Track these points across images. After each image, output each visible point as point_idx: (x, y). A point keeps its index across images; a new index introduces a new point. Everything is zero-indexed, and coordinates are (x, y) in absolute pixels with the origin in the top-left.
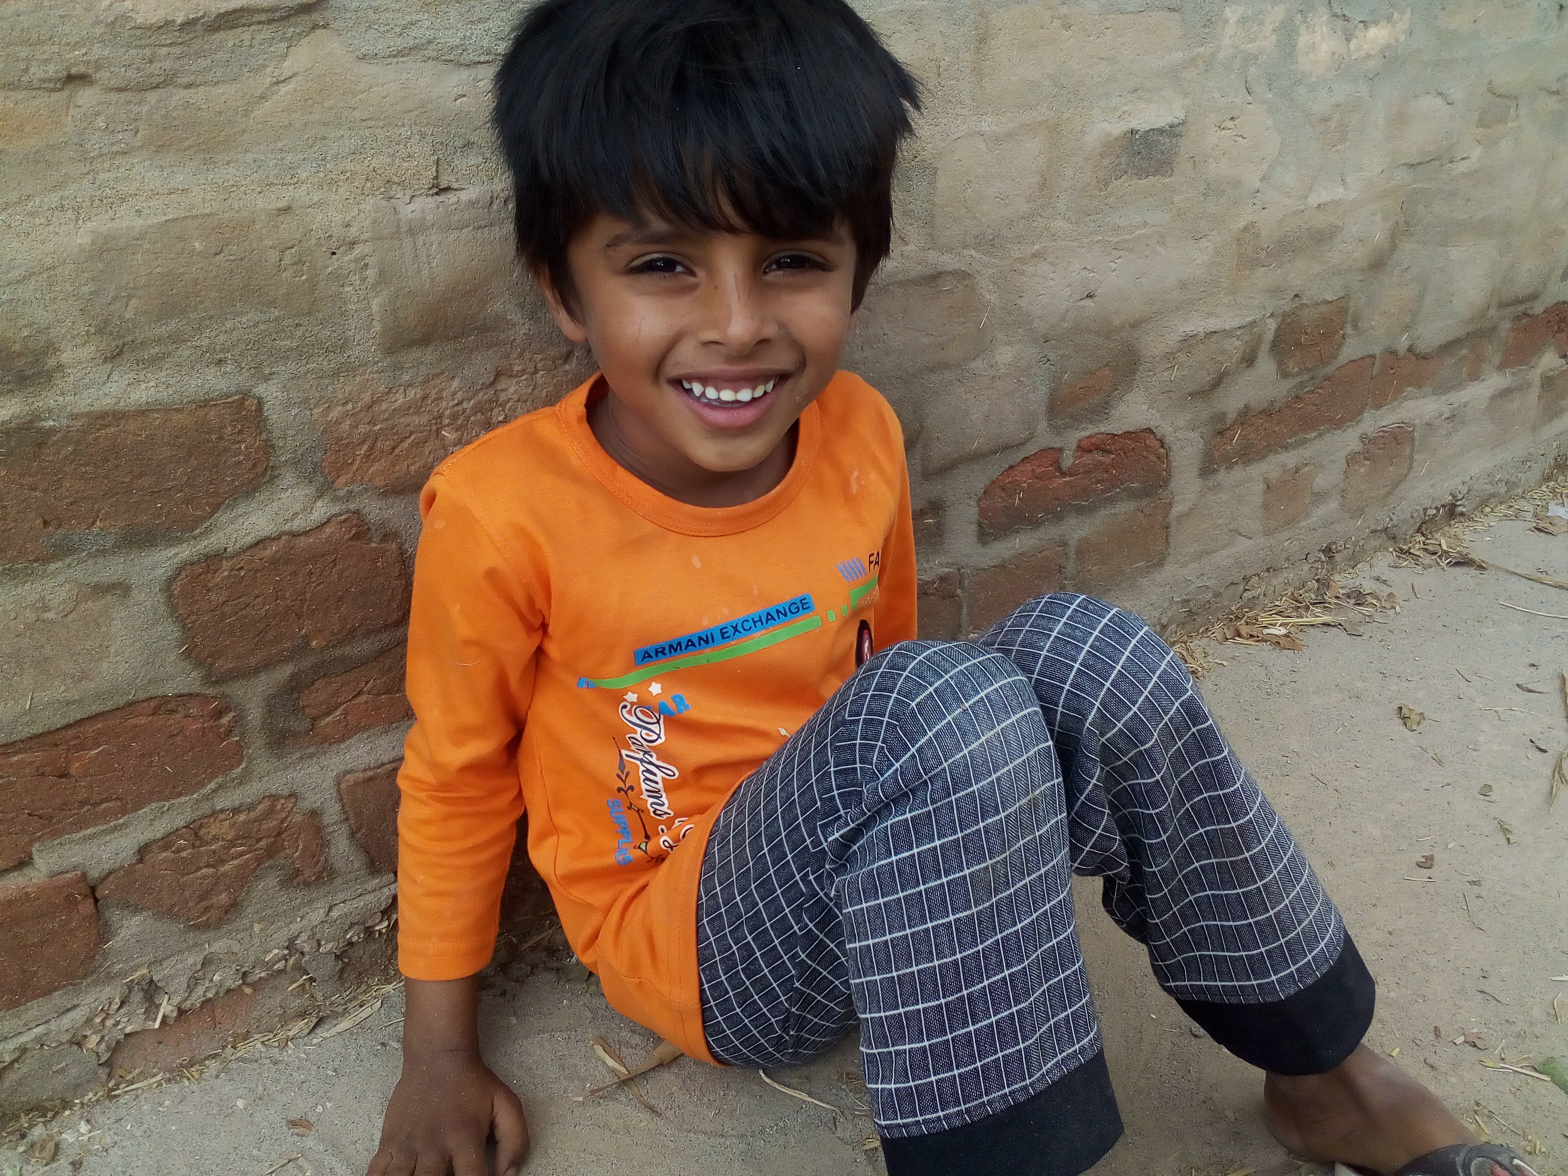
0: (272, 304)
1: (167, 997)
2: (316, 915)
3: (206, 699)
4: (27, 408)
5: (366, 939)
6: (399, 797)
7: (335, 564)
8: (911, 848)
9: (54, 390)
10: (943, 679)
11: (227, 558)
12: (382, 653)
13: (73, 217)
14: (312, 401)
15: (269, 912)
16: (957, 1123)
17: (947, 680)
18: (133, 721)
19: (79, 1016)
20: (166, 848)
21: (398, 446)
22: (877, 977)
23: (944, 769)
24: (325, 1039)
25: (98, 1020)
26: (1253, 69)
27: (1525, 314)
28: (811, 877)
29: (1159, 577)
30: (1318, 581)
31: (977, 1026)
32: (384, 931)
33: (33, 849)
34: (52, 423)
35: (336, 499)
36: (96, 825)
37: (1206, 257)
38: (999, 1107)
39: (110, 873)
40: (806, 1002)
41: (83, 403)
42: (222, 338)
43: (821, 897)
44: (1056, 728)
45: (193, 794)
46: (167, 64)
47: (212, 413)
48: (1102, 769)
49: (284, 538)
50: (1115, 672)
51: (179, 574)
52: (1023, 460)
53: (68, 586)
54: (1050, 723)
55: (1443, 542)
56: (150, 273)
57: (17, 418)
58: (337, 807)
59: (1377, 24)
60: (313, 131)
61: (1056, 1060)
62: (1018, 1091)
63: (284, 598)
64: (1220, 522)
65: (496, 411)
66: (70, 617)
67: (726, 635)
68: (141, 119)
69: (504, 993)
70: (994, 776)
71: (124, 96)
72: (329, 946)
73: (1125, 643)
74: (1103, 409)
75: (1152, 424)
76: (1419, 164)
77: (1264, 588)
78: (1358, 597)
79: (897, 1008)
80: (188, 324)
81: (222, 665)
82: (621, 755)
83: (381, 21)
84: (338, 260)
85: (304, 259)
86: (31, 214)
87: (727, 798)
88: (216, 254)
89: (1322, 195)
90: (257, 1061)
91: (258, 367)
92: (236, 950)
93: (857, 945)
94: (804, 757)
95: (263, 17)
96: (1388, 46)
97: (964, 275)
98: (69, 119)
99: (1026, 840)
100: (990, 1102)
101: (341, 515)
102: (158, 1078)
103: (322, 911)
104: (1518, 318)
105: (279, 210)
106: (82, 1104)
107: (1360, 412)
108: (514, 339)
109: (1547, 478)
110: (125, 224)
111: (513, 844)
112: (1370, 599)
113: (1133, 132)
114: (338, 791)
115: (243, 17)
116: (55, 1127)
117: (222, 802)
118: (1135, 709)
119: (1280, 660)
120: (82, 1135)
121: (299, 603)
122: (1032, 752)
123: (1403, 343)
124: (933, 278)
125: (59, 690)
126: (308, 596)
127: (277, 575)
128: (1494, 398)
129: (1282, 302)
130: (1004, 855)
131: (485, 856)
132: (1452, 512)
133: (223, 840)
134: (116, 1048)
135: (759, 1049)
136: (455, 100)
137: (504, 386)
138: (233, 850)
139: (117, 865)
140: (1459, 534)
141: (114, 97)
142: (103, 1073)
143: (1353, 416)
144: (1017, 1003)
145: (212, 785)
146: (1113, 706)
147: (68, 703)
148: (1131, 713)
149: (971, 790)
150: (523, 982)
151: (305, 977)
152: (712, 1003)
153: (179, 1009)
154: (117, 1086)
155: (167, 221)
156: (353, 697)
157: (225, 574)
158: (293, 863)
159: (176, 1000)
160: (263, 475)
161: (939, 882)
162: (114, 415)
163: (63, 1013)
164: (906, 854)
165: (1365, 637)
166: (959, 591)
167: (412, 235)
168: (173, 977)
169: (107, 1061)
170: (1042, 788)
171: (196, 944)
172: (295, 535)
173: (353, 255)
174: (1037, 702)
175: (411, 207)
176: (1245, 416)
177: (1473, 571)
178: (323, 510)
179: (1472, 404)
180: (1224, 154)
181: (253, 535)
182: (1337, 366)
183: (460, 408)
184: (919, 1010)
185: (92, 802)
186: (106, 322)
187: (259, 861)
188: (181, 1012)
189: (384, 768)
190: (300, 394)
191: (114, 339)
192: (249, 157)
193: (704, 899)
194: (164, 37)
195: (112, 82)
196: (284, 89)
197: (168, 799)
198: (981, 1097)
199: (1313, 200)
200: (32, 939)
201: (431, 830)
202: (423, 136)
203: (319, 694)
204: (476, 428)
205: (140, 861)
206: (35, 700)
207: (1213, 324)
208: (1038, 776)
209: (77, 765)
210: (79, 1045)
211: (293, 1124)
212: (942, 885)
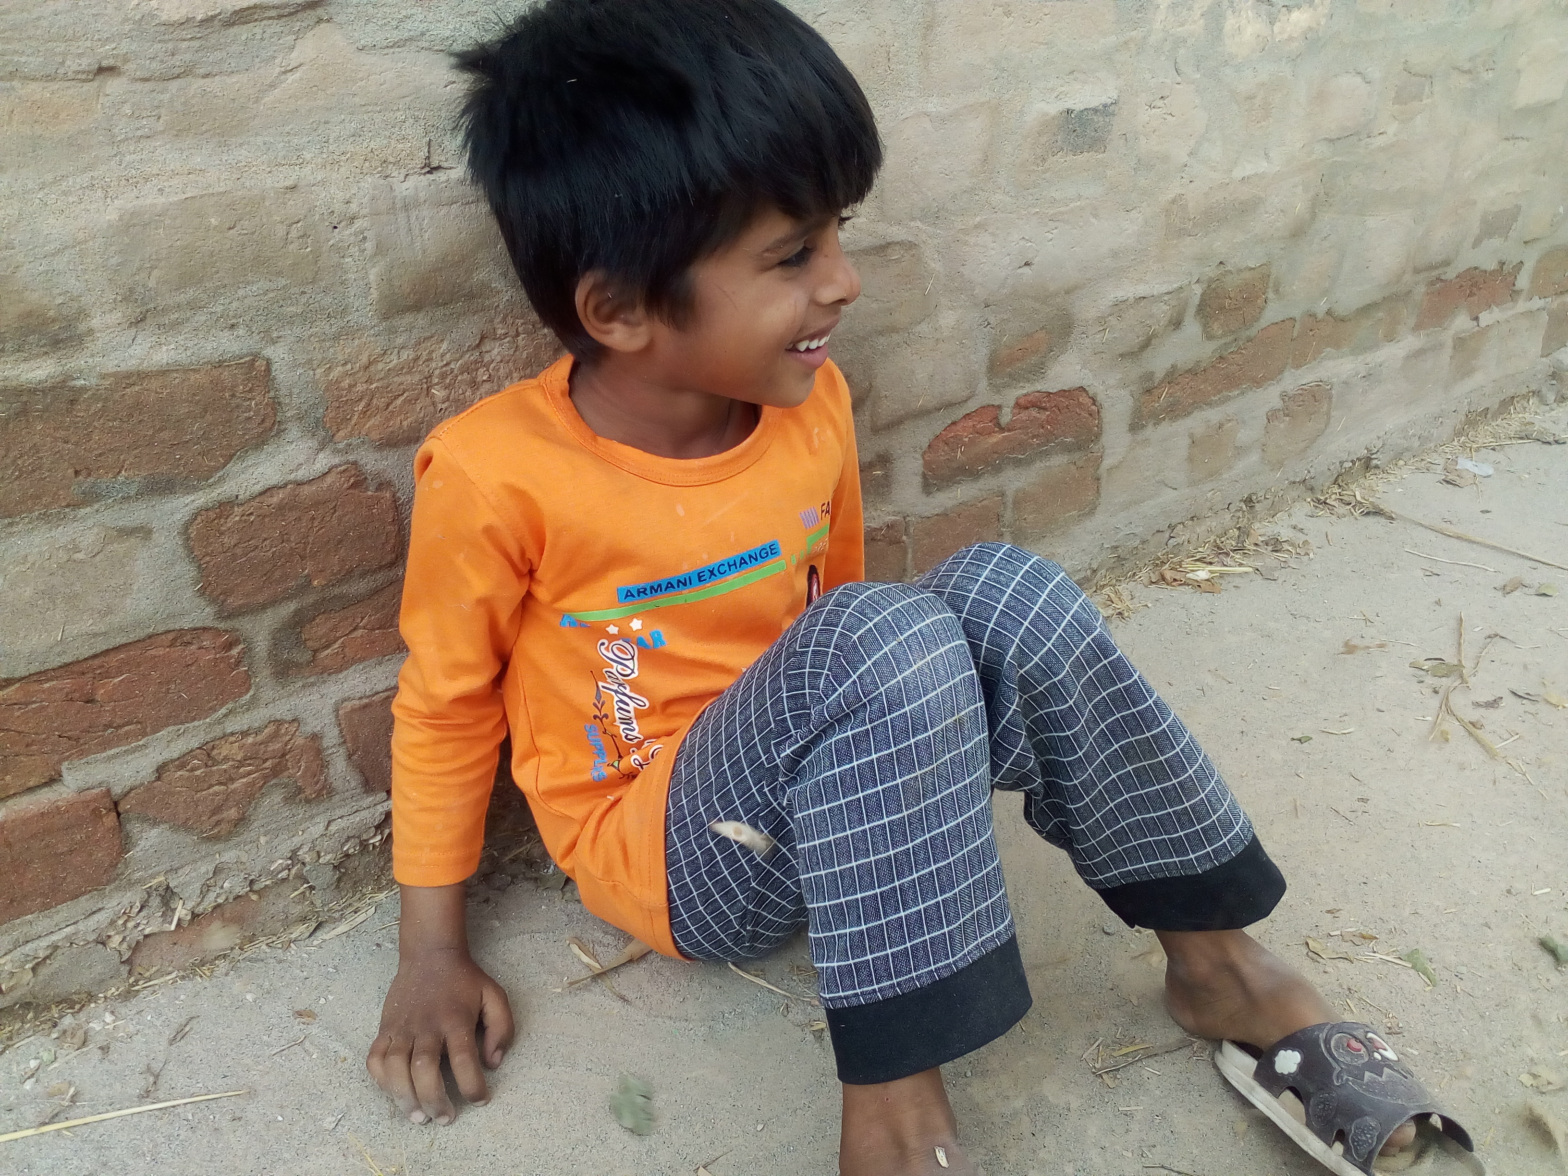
0: (279, 274)
1: (181, 902)
2: (316, 829)
3: (218, 632)
4: (61, 368)
5: (361, 852)
6: (393, 723)
7: (335, 511)
8: (851, 761)
9: (84, 352)
10: (882, 616)
11: (238, 505)
12: (376, 592)
13: (103, 196)
14: (315, 362)
15: (274, 826)
16: (890, 994)
17: (885, 617)
18: (153, 652)
19: (102, 918)
20: (182, 766)
21: (392, 403)
22: (823, 873)
23: (881, 693)
24: (324, 941)
25: (120, 922)
26: (1182, 51)
27: (1439, 279)
28: (766, 790)
29: (1090, 524)
30: (1239, 528)
31: (907, 912)
32: (377, 844)
33: (63, 768)
34: (83, 382)
35: (336, 451)
36: (118, 746)
37: (1137, 228)
38: (927, 981)
39: (131, 790)
40: (761, 900)
41: (110, 364)
42: (235, 304)
43: (774, 807)
44: (981, 661)
45: (205, 719)
46: (188, 57)
47: (226, 373)
48: (1021, 697)
49: (289, 486)
50: (1033, 613)
51: (195, 519)
52: (964, 417)
53: (96, 530)
54: (976, 657)
55: (1357, 494)
56: (171, 246)
57: (52, 378)
58: (336, 731)
59: (1299, 9)
60: (317, 116)
61: (976, 942)
62: (943, 968)
63: (288, 540)
64: (1148, 474)
65: (481, 370)
66: (98, 558)
67: (702, 579)
68: (163, 107)
69: (487, 901)
70: (924, 700)
71: (148, 86)
72: (328, 857)
73: (1042, 586)
74: (1039, 370)
75: (1084, 383)
76: (1339, 139)
77: (1188, 536)
78: (1276, 544)
79: (839, 898)
80: (204, 291)
81: (233, 602)
82: (597, 686)
83: (379, 15)
84: (340, 233)
85: (308, 233)
86: (65, 193)
87: (692, 723)
88: (230, 229)
89: (1246, 169)
90: (262, 961)
91: (267, 331)
92: (244, 860)
93: (806, 845)
94: (760, 685)
95: (273, 13)
96: (1310, 29)
97: (912, 246)
98: (99, 106)
99: (952, 754)
100: (919, 977)
101: (340, 465)
102: (174, 975)
103: (322, 825)
104: (1432, 283)
105: (287, 188)
106: (105, 997)
107: (1281, 372)
108: (498, 306)
109: (1459, 433)
110: (149, 201)
111: (496, 765)
112: (1286, 546)
113: (1069, 112)
114: (337, 716)
115: (255, 13)
116: (82, 1016)
117: (234, 725)
118: (1049, 645)
119: (1199, 602)
120: (108, 1024)
121: (302, 545)
122: (957, 679)
123: (1321, 307)
124: (882, 248)
125: (87, 624)
126: (311, 539)
127: (283, 521)
128: (1408, 358)
129: (1207, 269)
130: (932, 767)
131: (471, 776)
132: (1367, 464)
133: (233, 760)
134: (136, 948)
135: (719, 944)
136: (446, 86)
137: (488, 348)
138: (242, 770)
139: (138, 782)
140: (1374, 485)
141: (139, 86)
142: (124, 969)
143: (1274, 375)
144: (943, 892)
145: (223, 711)
146: (1030, 641)
147: (95, 635)
148: (1046, 649)
149: (903, 711)
150: (504, 890)
151: (305, 886)
152: (678, 902)
153: (193, 913)
154: (136, 982)
155: (186, 199)
156: (350, 632)
157: (237, 518)
158: (296, 782)
159: (190, 905)
160: (271, 429)
161: (875, 790)
162: (139, 375)
163: (90, 915)
164: (848, 766)
165: (1280, 581)
166: (904, 538)
167: (407, 210)
168: (186, 884)
169: (128, 960)
170: (967, 710)
171: (208, 854)
172: (299, 484)
173: (353, 229)
174: (964, 636)
175: (405, 185)
176: (1172, 376)
177: (1383, 520)
178: (325, 461)
179: (1386, 364)
180: (1154, 132)
181: (261, 484)
182: (1260, 328)
183: (448, 368)
184: (857, 899)
185: (115, 725)
186: (131, 290)
187: (266, 779)
188: (195, 916)
189: (378, 696)
190: (305, 356)
191: (138, 307)
192: (260, 140)
193: (672, 810)
194: (185, 32)
195: (138, 73)
196: (291, 77)
197: (182, 723)
198: (910, 972)
199: (1238, 173)
200: (62, 848)
201: (425, 753)
202: (416, 119)
203: (320, 628)
204: (463, 387)
205: (158, 778)
206: (66, 632)
207: (1142, 290)
208: (962, 700)
209: (102, 691)
210: (104, 944)
211: (300, 1014)
212: (878, 792)
